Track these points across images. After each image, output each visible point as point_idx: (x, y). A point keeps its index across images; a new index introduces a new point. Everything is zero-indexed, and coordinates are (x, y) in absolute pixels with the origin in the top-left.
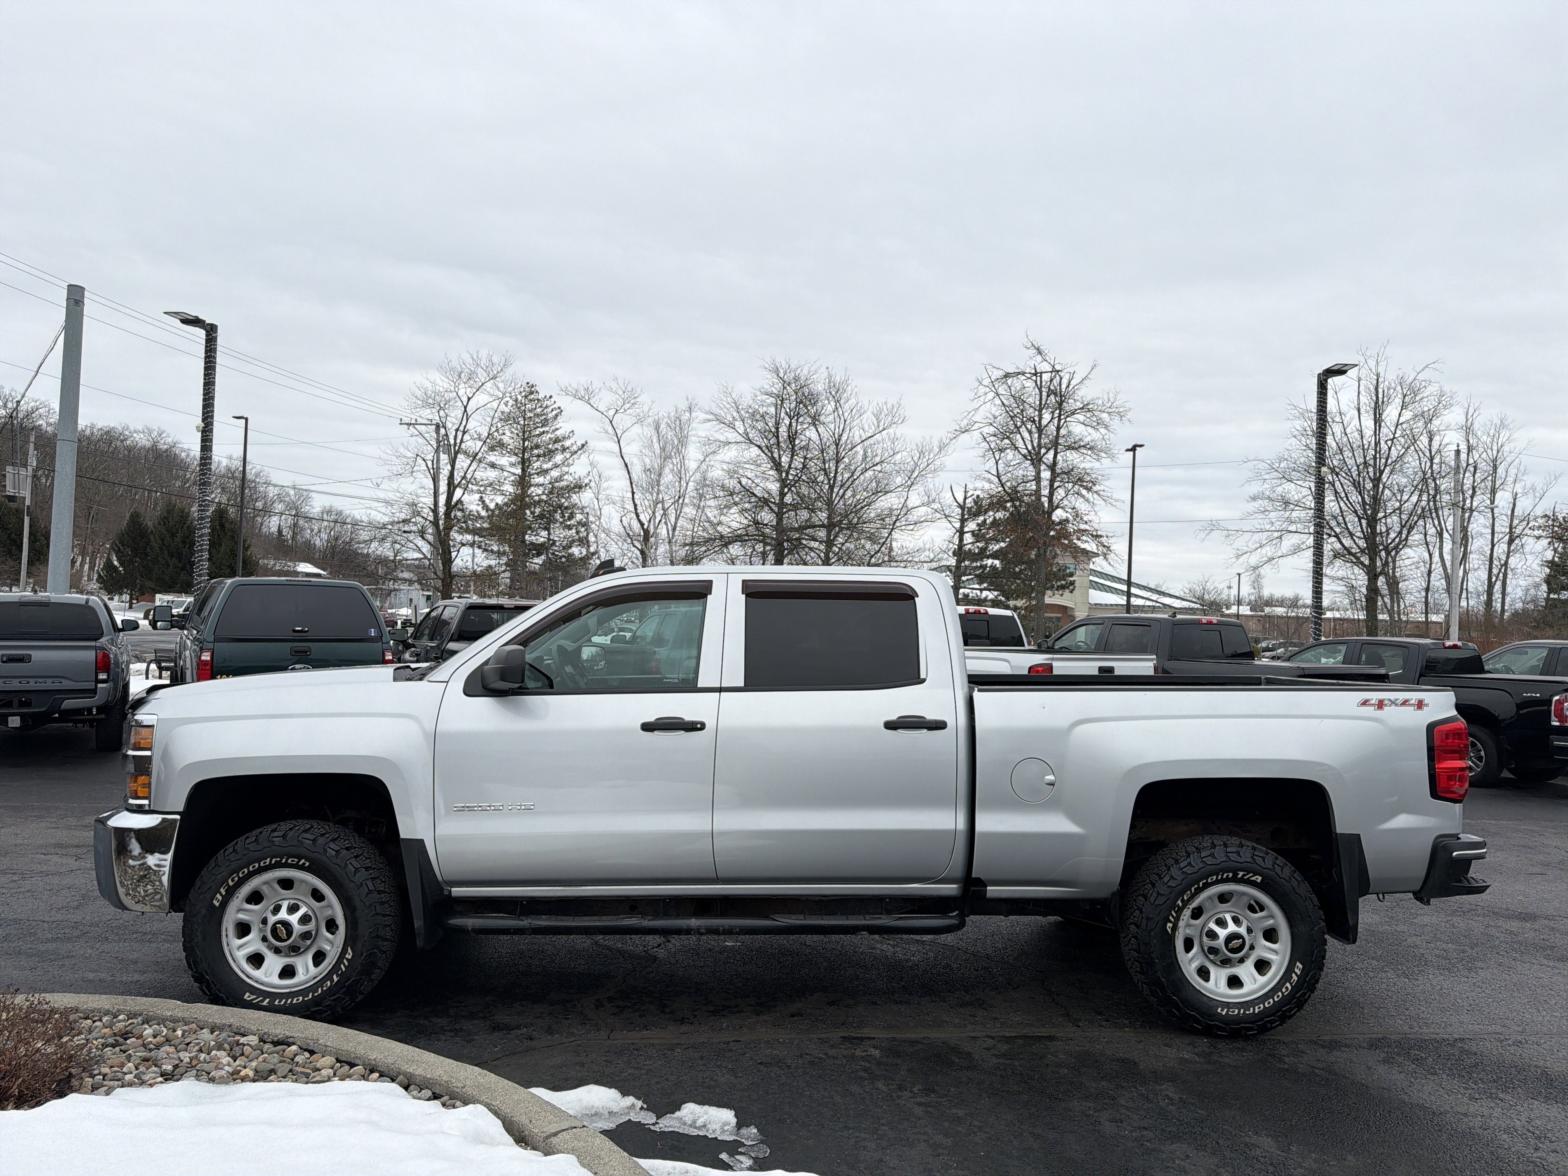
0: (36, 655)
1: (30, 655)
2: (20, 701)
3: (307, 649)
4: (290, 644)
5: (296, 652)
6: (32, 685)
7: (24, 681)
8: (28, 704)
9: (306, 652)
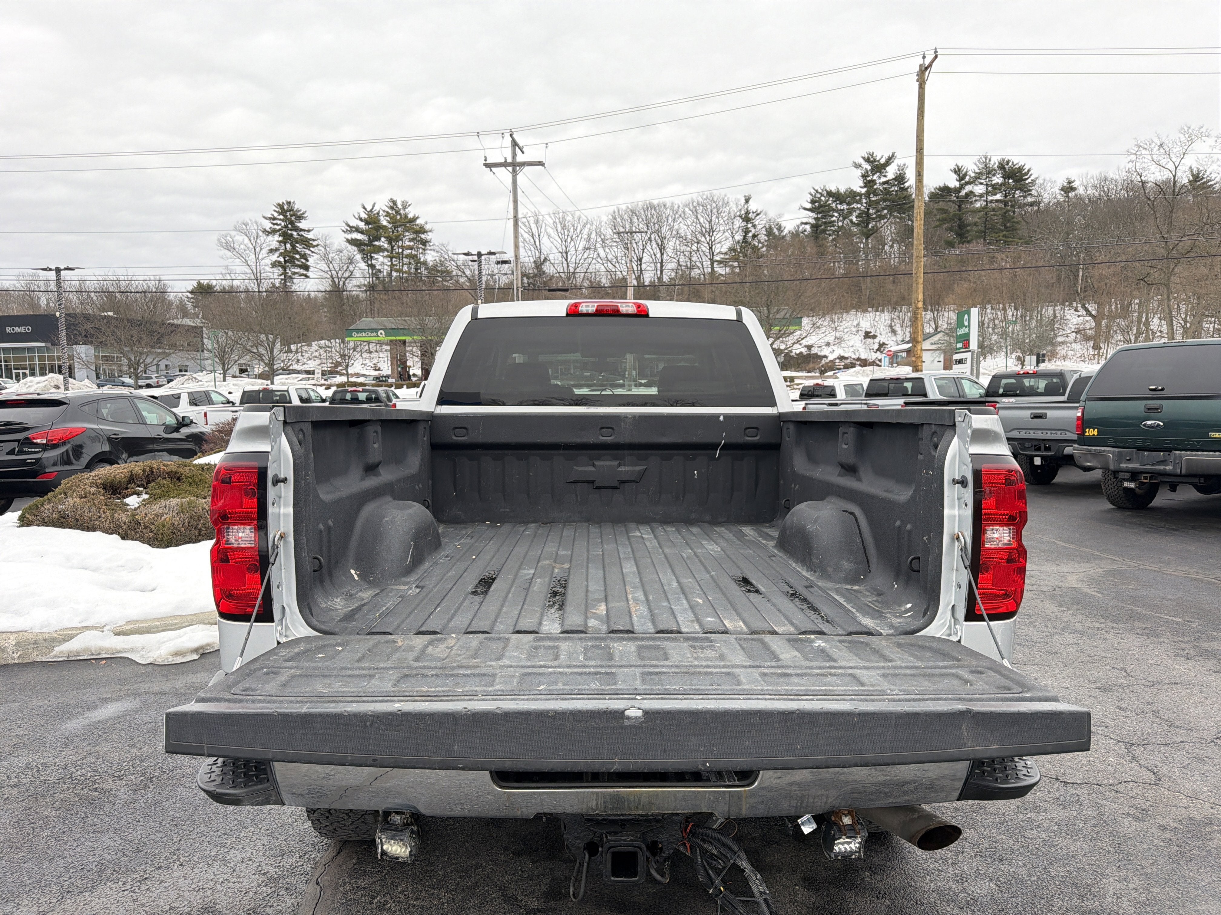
0: (1050, 413)
1: (1046, 414)
2: (1045, 447)
3: (1157, 406)
4: (1145, 402)
5: (1149, 409)
6: (1049, 435)
7: (1045, 432)
8: (1048, 449)
9: (1157, 409)
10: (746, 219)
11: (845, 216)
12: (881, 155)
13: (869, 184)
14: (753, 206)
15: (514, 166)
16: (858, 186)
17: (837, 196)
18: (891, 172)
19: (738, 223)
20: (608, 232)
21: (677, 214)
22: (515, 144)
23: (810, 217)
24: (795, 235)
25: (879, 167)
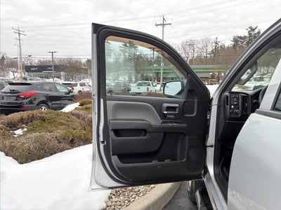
10: (216, 43)
11: (242, 43)
12: (254, 27)
13: (250, 34)
14: (218, 40)
15: (163, 25)
16: (247, 35)
17: (240, 38)
18: (256, 31)
19: (214, 44)
20: (181, 47)
21: (198, 42)
22: (164, 19)
23: (233, 43)
24: (228, 47)
25: (253, 30)
